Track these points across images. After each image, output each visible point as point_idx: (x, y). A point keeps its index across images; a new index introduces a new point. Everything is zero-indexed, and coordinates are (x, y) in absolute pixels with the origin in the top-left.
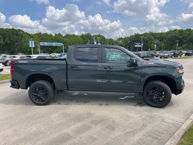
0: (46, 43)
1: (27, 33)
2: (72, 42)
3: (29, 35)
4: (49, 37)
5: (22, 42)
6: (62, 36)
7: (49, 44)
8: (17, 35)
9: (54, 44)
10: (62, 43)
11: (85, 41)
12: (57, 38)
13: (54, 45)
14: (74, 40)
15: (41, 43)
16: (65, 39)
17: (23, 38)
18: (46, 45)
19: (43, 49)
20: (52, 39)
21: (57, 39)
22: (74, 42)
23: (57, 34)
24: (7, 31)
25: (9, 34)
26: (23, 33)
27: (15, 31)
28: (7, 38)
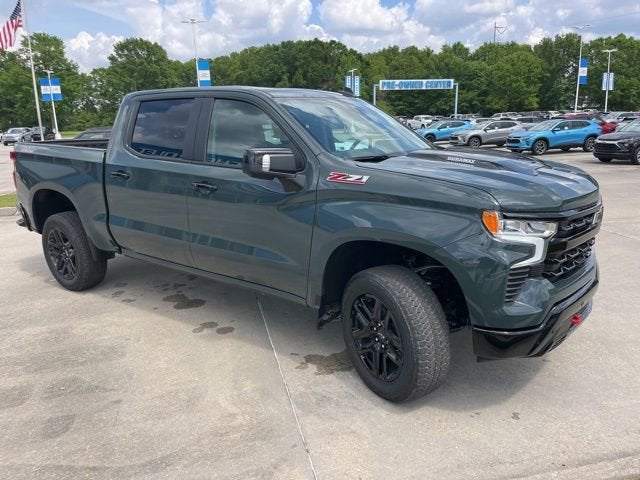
0: (397, 82)
1: (353, 52)
2: (500, 73)
3: (360, 57)
4: (420, 59)
5: (336, 82)
6: (468, 53)
7: (407, 85)
8: (325, 60)
9: (425, 84)
10: (452, 80)
11: (554, 65)
12: (447, 60)
13: (424, 88)
14: (509, 66)
15: (381, 81)
16: (473, 65)
17: (339, 68)
18: (397, 88)
19: (397, 103)
20: (428, 67)
21: (447, 65)
22: (508, 71)
23: (451, 46)
24: (301, 51)
25: (305, 58)
26: (341, 53)
27: (320, 49)
28: (300, 71)
